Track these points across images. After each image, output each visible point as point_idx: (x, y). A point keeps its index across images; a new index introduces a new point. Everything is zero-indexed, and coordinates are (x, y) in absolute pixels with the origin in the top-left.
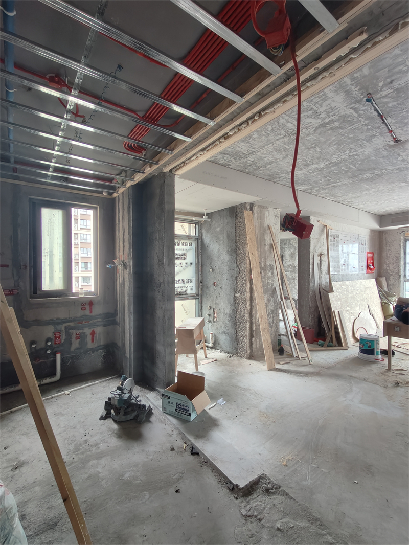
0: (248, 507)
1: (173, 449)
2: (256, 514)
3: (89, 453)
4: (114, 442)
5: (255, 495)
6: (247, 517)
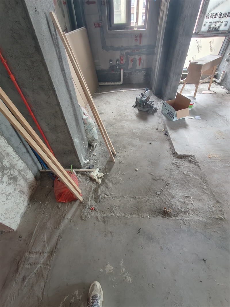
0: (176, 162)
1: (157, 129)
2: (178, 165)
3: (124, 118)
4: (135, 117)
5: (183, 160)
6: (173, 164)
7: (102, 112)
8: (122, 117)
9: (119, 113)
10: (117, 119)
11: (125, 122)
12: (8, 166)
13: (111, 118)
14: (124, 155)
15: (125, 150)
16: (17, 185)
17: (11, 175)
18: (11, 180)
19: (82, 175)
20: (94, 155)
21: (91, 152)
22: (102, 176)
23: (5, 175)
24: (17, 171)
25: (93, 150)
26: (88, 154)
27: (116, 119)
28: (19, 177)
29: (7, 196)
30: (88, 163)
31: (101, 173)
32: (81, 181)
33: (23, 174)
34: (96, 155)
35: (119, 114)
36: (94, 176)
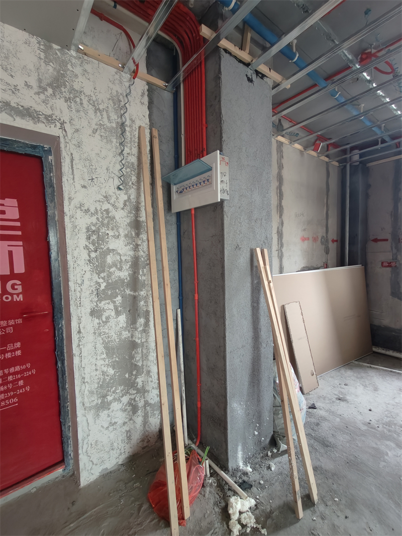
7: (348, 398)
8: (389, 431)
9: (389, 419)
10: (375, 429)
11: (393, 445)
12: (139, 386)
13: (360, 417)
14: (336, 523)
15: (348, 512)
16: (131, 419)
17: (134, 399)
18: (129, 406)
19: (218, 486)
20: (269, 468)
21: (267, 458)
22: (249, 525)
23: (128, 395)
24: (144, 401)
25: (274, 456)
26: (259, 457)
27: (372, 428)
28: (140, 411)
29: (110, 423)
30: (245, 474)
31: (253, 517)
32: (207, 495)
33: (148, 412)
34: (273, 469)
35: (386, 420)
36: (233, 508)
